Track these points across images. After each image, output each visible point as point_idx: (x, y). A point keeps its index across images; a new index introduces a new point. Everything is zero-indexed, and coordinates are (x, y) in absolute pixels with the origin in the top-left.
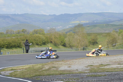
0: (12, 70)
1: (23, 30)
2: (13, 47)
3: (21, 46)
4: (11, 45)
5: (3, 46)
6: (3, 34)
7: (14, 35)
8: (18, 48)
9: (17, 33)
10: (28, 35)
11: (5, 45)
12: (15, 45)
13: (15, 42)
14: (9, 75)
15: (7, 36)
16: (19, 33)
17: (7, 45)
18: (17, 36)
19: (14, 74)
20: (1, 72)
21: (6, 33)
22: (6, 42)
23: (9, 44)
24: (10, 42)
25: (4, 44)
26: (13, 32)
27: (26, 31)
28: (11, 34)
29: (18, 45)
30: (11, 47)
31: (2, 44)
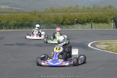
0: (106, 44)
1: (110, 6)
2: (100, 22)
3: (108, 21)
4: (98, 20)
5: (90, 21)
6: (90, 8)
7: (101, 10)
8: (104, 23)
9: (104, 9)
10: (114, 11)
11: (93, 20)
12: (102, 20)
13: (102, 17)
14: (105, 48)
15: (94, 11)
16: (105, 9)
17: (94, 19)
18: (104, 11)
19: (110, 49)
20: (96, 46)
21: (93, 8)
22: (93, 16)
23: (96, 19)
24: (97, 17)
25: (91, 19)
26: (100, 7)
27: (112, 7)
28: (98, 9)
29: (105, 20)
30: (98, 21)
31: (89, 19)
